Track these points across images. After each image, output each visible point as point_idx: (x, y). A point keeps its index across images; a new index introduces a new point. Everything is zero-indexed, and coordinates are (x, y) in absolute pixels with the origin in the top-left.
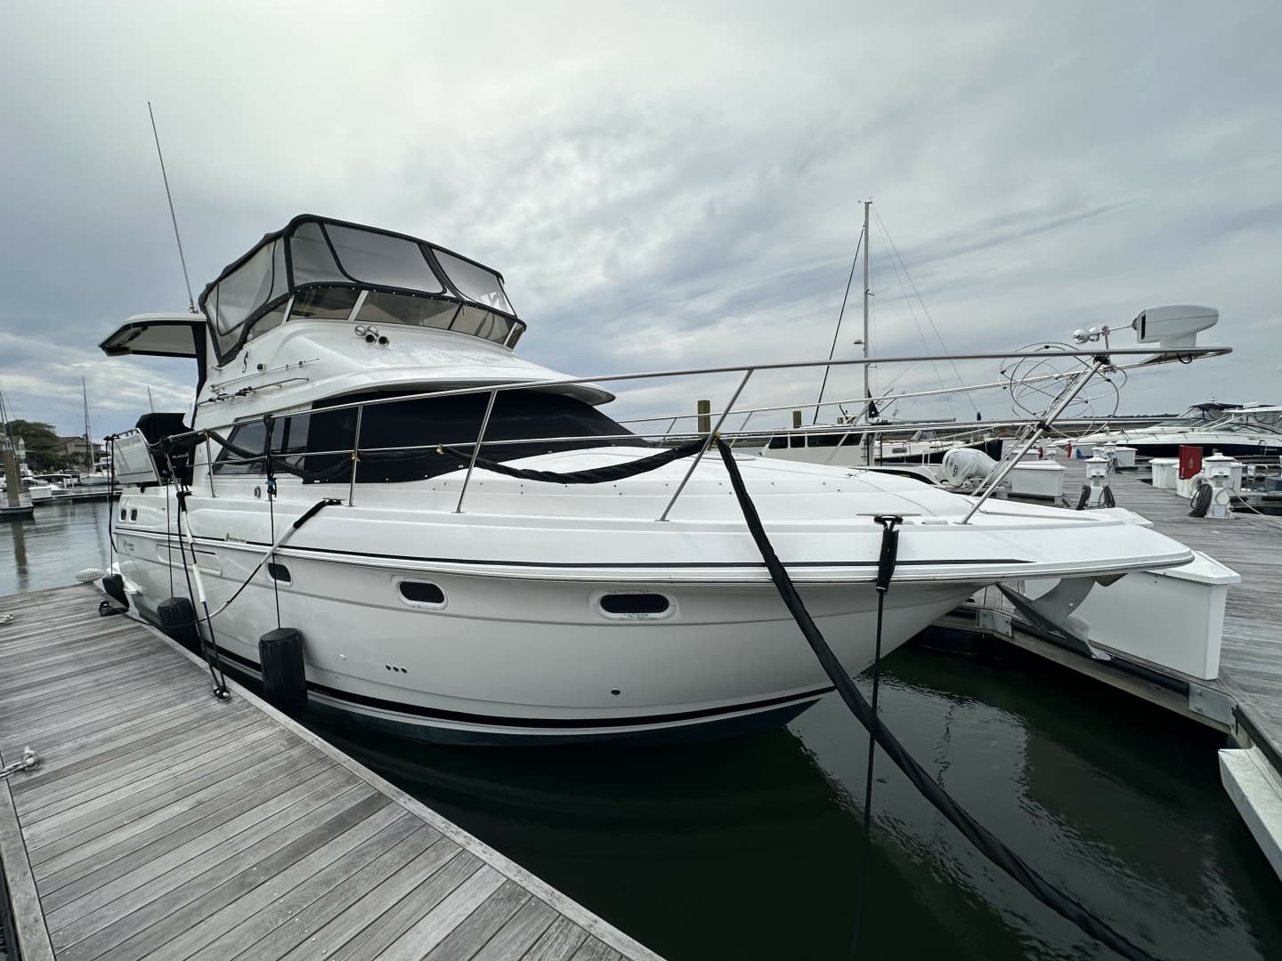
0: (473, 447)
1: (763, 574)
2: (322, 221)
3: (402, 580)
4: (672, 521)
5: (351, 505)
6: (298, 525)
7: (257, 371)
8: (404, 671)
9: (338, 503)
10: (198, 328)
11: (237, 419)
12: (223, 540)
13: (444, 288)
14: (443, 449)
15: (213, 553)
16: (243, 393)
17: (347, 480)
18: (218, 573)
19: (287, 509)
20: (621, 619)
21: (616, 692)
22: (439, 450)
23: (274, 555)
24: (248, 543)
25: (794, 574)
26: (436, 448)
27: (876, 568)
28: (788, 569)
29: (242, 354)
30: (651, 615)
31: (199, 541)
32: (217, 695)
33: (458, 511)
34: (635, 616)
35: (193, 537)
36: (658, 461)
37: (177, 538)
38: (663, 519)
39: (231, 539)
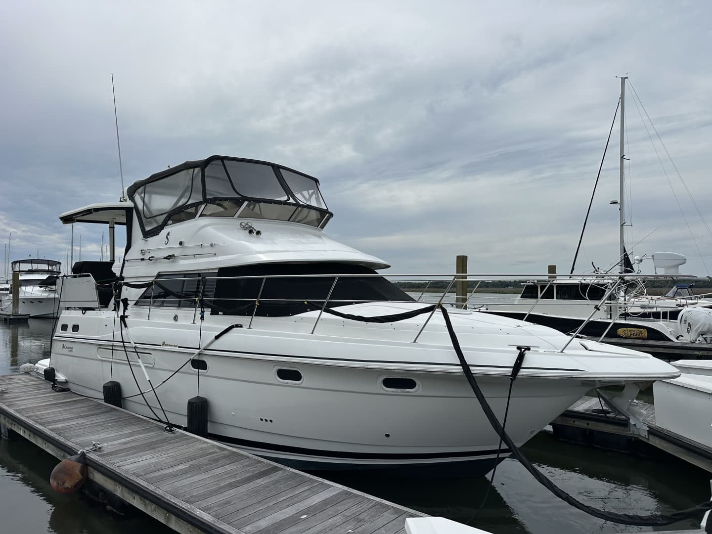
0: (324, 302)
1: (459, 369)
2: (222, 159)
3: (279, 368)
4: (419, 343)
5: (249, 328)
6: (217, 337)
7: (179, 246)
8: (271, 421)
9: (241, 326)
10: (129, 211)
11: (159, 272)
12: (160, 345)
13: (288, 197)
14: (308, 302)
15: (151, 354)
16: (169, 257)
17: (250, 314)
18: (151, 366)
19: (208, 329)
20: (392, 391)
21: (387, 436)
22: (305, 302)
23: (199, 354)
24: (179, 347)
25: (473, 370)
26: (304, 301)
27: (511, 369)
28: (471, 368)
29: (164, 233)
30: (408, 390)
31: (138, 346)
32: (167, 430)
33: (312, 333)
34: (399, 390)
35: (135, 343)
36: (413, 314)
37: (121, 344)
38: (415, 342)
39: (166, 345)
